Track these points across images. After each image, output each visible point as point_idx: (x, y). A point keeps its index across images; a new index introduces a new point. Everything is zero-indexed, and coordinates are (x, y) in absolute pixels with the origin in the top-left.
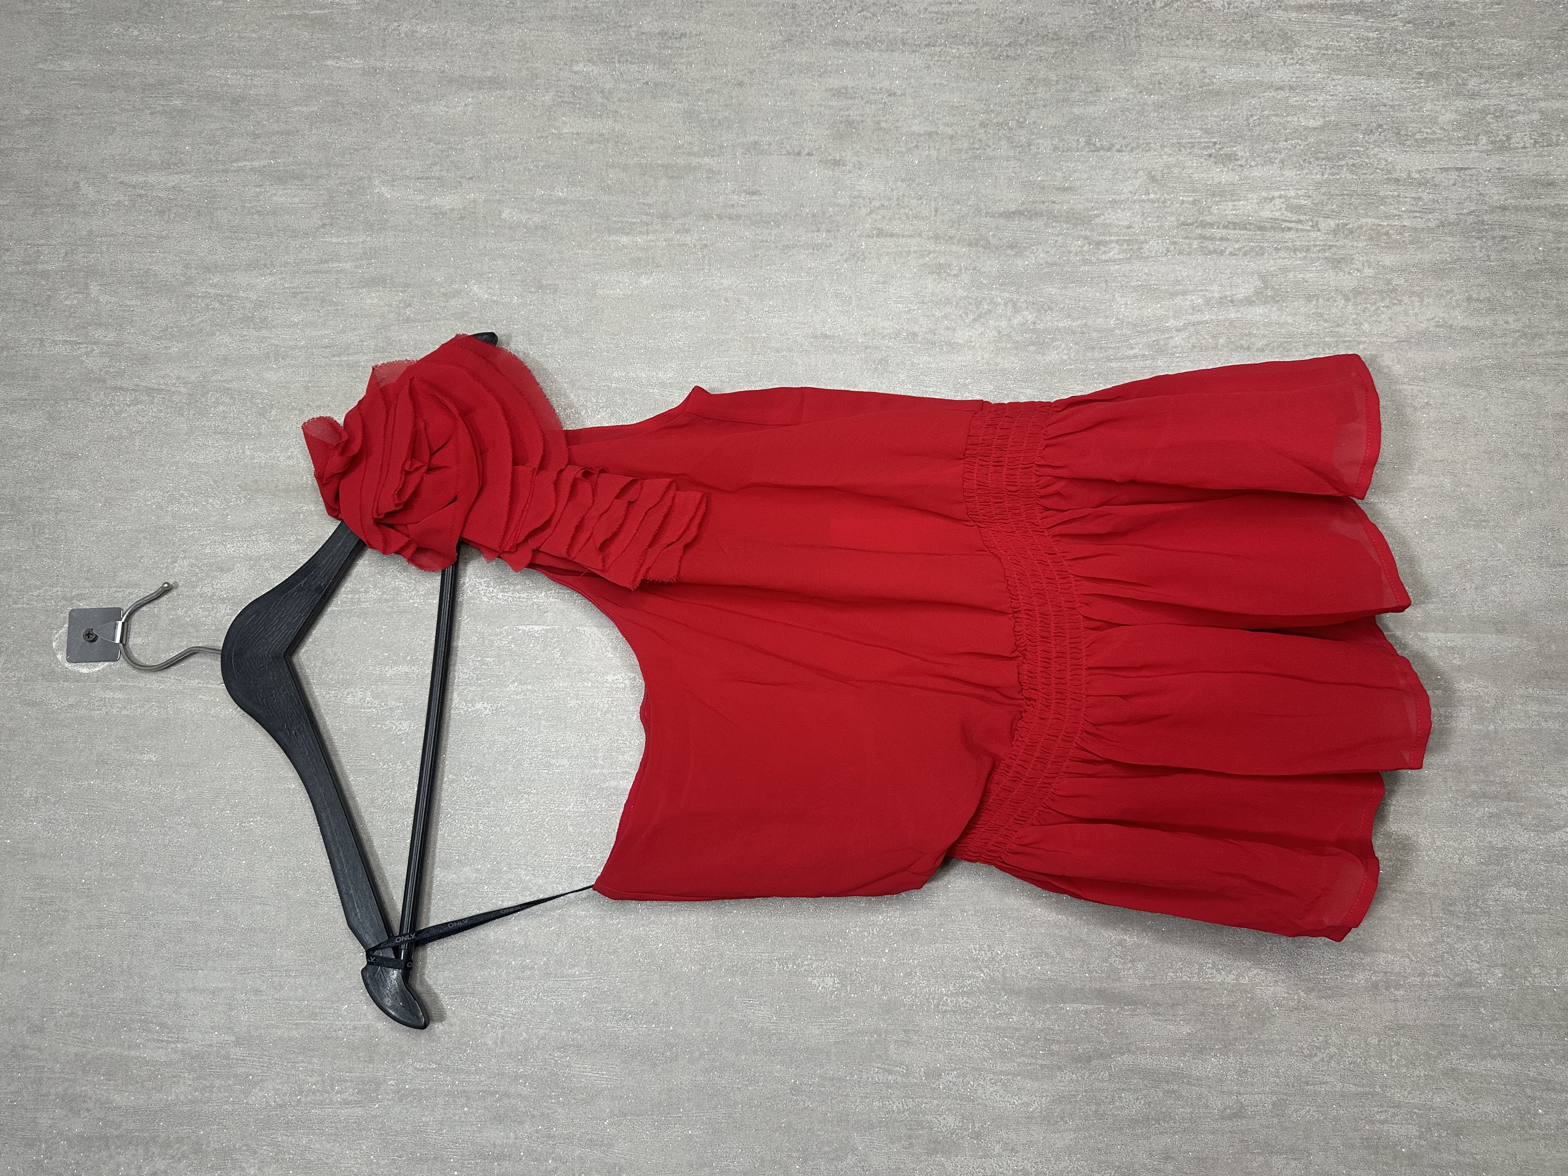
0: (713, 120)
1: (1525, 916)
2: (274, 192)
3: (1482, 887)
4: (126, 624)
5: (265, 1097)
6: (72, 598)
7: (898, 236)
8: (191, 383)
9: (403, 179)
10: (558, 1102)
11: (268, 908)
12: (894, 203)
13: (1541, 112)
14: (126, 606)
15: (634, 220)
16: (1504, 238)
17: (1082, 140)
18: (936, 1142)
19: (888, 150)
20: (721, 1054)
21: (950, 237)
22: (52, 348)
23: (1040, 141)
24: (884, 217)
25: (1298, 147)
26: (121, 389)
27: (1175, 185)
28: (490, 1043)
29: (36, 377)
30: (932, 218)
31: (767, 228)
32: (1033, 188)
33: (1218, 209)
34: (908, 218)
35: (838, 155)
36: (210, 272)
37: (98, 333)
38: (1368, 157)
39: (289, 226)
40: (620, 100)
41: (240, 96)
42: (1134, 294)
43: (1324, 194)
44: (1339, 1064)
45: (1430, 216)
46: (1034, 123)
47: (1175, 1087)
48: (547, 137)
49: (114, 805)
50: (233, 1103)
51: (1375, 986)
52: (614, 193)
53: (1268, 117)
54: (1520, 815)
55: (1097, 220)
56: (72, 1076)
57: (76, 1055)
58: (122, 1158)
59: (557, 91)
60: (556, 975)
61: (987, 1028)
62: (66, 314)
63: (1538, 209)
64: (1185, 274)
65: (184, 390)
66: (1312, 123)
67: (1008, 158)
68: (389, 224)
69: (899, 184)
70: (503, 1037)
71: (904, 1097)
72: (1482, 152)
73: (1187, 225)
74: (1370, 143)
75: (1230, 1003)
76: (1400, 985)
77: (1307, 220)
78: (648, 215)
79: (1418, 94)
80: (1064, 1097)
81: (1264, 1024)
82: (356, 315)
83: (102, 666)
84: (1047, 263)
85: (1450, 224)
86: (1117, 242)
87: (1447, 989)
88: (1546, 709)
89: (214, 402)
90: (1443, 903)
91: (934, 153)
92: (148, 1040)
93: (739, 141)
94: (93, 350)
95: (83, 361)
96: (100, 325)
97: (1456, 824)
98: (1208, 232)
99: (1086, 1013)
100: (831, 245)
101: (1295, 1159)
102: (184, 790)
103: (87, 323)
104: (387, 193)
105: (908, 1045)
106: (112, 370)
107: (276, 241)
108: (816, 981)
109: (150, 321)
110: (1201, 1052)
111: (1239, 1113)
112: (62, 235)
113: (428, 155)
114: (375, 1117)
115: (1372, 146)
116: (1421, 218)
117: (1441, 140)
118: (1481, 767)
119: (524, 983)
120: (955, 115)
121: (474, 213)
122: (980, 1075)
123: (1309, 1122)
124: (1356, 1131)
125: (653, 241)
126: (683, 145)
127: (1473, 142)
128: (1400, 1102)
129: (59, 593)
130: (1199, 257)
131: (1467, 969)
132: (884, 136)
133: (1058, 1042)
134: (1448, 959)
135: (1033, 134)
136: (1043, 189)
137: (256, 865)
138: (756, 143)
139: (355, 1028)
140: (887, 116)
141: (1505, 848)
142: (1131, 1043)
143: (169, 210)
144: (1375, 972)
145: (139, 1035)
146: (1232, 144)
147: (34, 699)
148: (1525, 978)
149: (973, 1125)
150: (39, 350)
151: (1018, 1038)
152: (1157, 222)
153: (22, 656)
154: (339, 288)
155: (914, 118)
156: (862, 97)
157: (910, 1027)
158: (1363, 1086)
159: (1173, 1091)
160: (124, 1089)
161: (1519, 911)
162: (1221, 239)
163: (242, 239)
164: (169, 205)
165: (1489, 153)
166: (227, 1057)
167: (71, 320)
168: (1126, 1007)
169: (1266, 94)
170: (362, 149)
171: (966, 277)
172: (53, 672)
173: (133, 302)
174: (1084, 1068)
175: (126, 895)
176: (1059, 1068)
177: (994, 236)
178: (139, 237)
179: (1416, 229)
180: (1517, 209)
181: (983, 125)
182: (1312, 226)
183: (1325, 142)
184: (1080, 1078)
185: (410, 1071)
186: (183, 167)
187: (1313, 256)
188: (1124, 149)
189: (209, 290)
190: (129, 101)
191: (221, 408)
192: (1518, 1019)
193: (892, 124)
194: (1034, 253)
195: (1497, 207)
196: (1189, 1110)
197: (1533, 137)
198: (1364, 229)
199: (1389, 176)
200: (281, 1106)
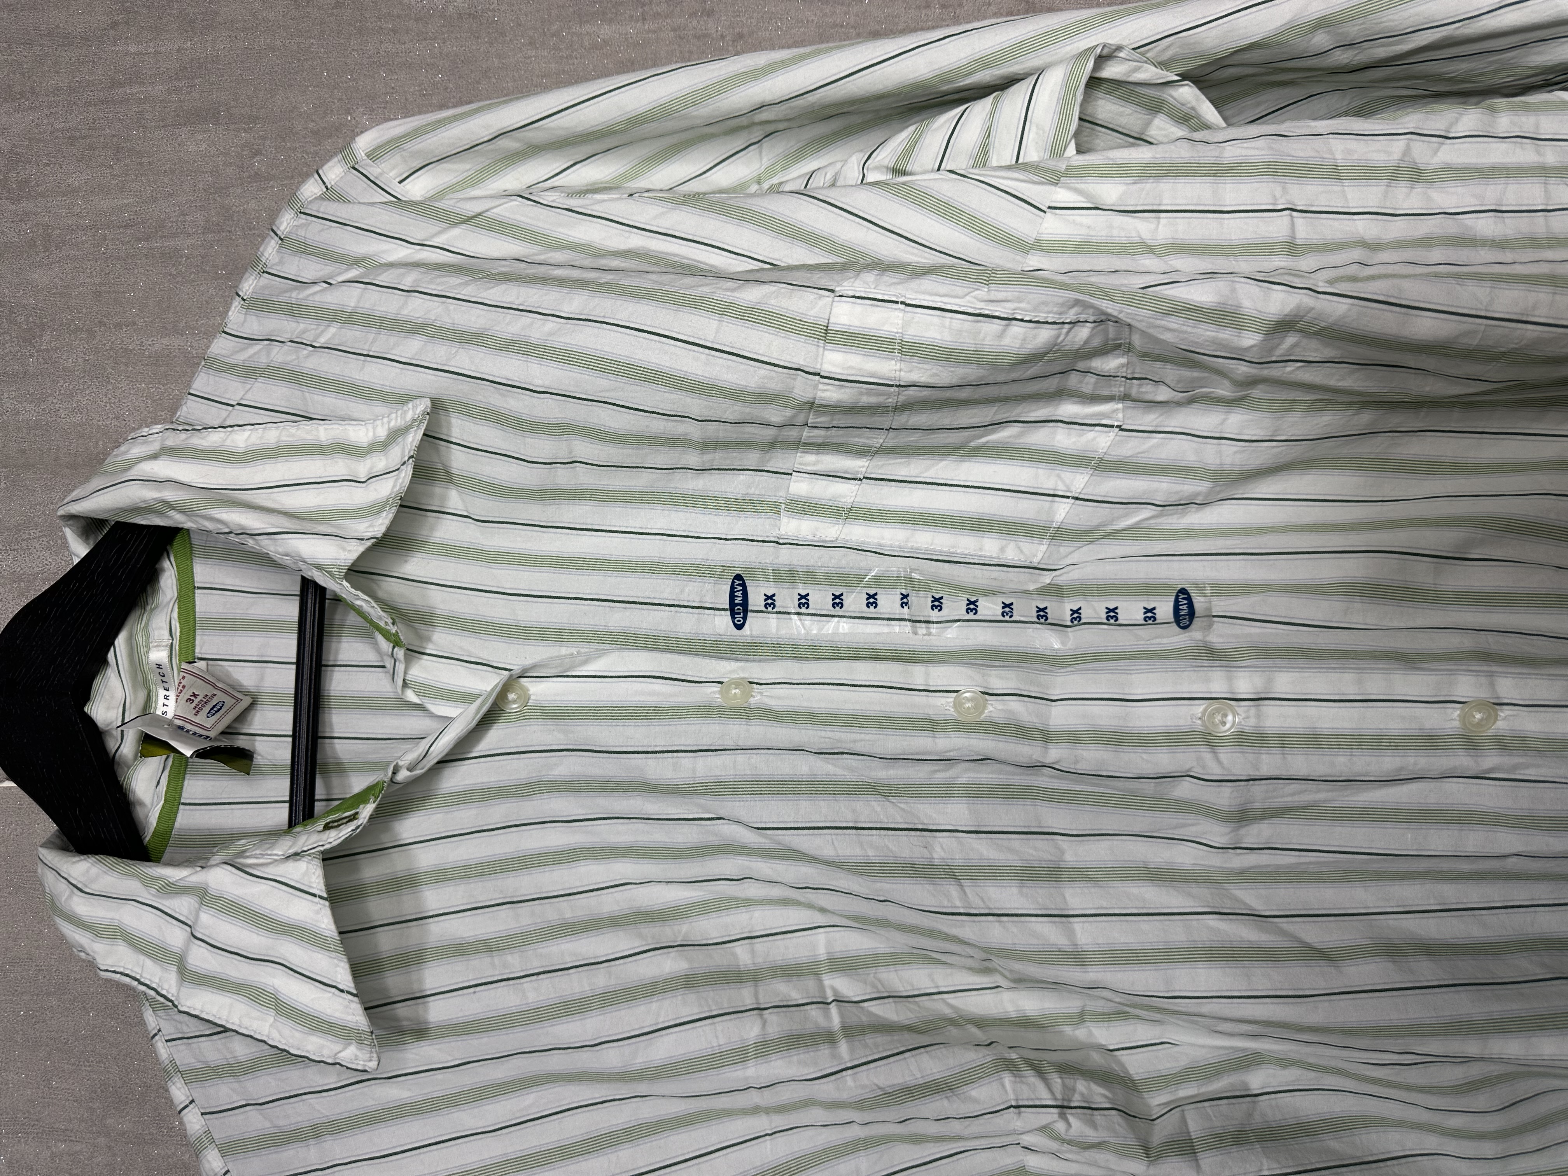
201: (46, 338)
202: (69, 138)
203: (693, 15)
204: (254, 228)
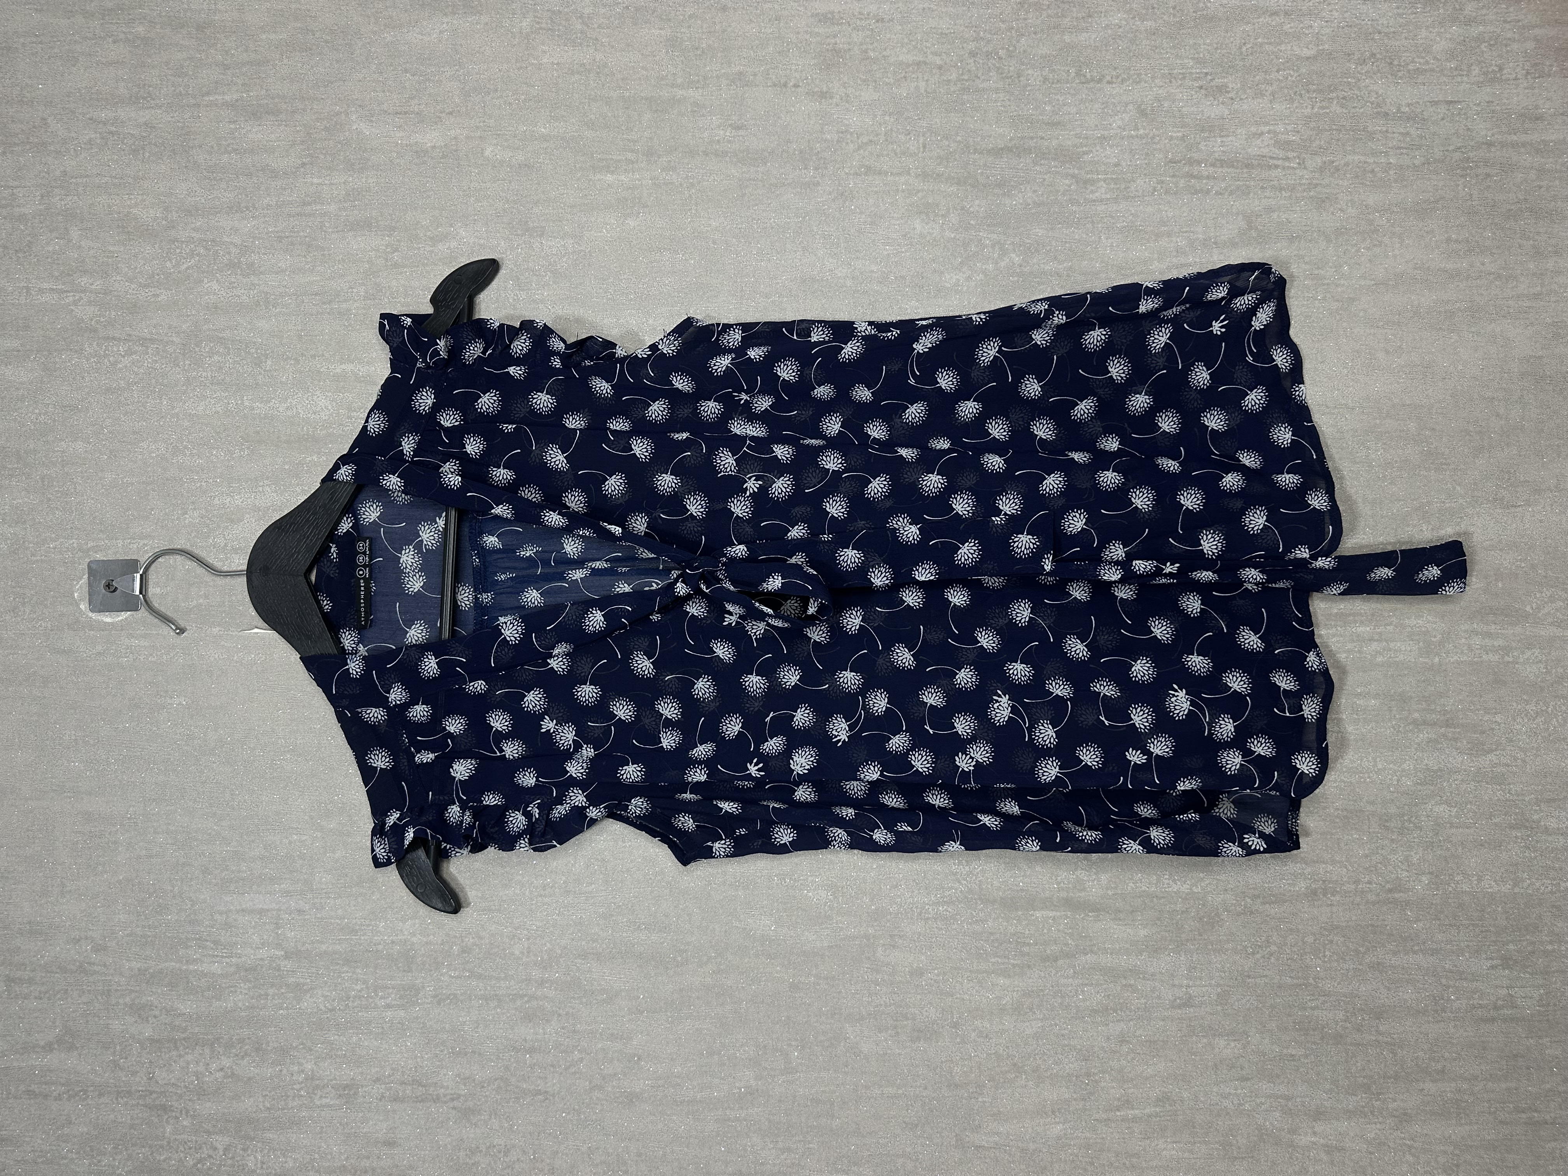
0: (697, 49)
1: (1454, 830)
2: (249, 128)
3: (1416, 805)
4: (144, 576)
5: (315, 1003)
6: (89, 550)
7: (886, 174)
8: (184, 332)
9: (381, 114)
10: (581, 1003)
11: (304, 838)
12: (882, 138)
13: (1536, 39)
14: (144, 558)
15: (619, 158)
16: (1488, 175)
17: (1072, 70)
18: (919, 1031)
19: (875, 81)
20: (727, 958)
21: (938, 175)
22: (39, 297)
23: (1030, 72)
24: (871, 154)
25: (1290, 78)
26: (114, 338)
27: (1164, 120)
28: (517, 952)
29: (27, 327)
30: (920, 155)
31: (754, 166)
32: (1022, 123)
33: (1206, 145)
34: (896, 154)
35: (825, 86)
36: (192, 215)
37: (84, 281)
38: (1359, 89)
39: (267, 165)
40: (600, 27)
41: (205, 23)
42: (1120, 236)
43: (1313, 129)
44: (1278, 960)
45: (1417, 153)
46: (1024, 51)
47: (1132, 982)
48: (527, 67)
49: (150, 746)
50: (287, 1008)
51: (1314, 893)
52: (597, 128)
53: (1261, 45)
54: (1456, 740)
55: (1086, 158)
56: (138, 988)
57: (139, 970)
58: (189, 1057)
59: (535, 17)
60: (575, 892)
61: (965, 933)
62: (49, 260)
63: (1524, 145)
64: (1170, 215)
65: (177, 340)
66: (1306, 53)
67: (997, 91)
68: (370, 164)
69: (887, 118)
70: (529, 948)
71: (891, 993)
72: (1473, 84)
73: (1175, 163)
74: (1362, 74)
75: (1184, 909)
76: (1337, 891)
77: (1295, 157)
78: (632, 151)
79: (1414, 21)
80: (1033, 992)
81: (1213, 927)
82: (344, 261)
83: (124, 615)
84: (1034, 202)
85: (1435, 161)
86: (1105, 180)
87: (1378, 895)
88: (1488, 642)
89: (208, 352)
90: (1380, 819)
91: (922, 84)
92: (205, 956)
93: (723, 71)
94: (81, 298)
95: (72, 310)
96: (85, 272)
97: (1397, 749)
98: (1195, 170)
99: (1054, 919)
100: (818, 184)
101: (1235, 1040)
102: (216, 731)
103: (72, 271)
104: (366, 129)
105: (893, 947)
106: (102, 320)
107: (256, 182)
108: (810, 894)
109: (136, 268)
110: (1156, 951)
111: (1187, 1003)
112: (36, 176)
113: (405, 88)
114: (417, 1018)
115: (1364, 77)
116: (1408, 155)
117: (1433, 70)
118: (1424, 697)
119: (546, 900)
120: (943, 43)
121: (456, 151)
122: (958, 973)
123: (1249, 1009)
124: (1290, 1016)
125: (639, 180)
126: (667, 76)
127: (1465, 73)
128: (1330, 991)
129: (75, 545)
130: (1185, 197)
131: (1397, 877)
132: (871, 66)
133: (1029, 944)
134: (1381, 868)
135: (1023, 64)
136: (1031, 123)
137: (291, 799)
138: (741, 73)
139: (393, 942)
140: (875, 44)
141: (1440, 770)
142: (1094, 945)
143: (143, 149)
144: (1315, 880)
145: (196, 952)
146: (1224, 75)
147: (62, 647)
148: (1449, 884)
149: (952, 1017)
150: (26, 299)
151: (993, 941)
152: (1145, 159)
153: (46, 606)
154: (325, 232)
155: (902, 46)
156: (848, 22)
157: (896, 932)
158: (1298, 978)
159: (1131, 986)
160: (185, 998)
161: (1448, 825)
162: (1208, 177)
163: (221, 179)
164: (142, 143)
165: (1480, 85)
166: (279, 970)
167: (55, 267)
168: (1090, 914)
169: (1261, 20)
170: (336, 81)
171: (954, 218)
172: (77, 621)
173: (116, 248)
174: (1052, 967)
175: (172, 828)
176: (1029, 967)
177: (982, 173)
178: (115, 177)
179: (1401, 167)
180: (1503, 145)
181: (973, 54)
182: (1299, 164)
183: (1317, 74)
184: (1047, 976)
185: (446, 978)
186: (152, 102)
187: (1298, 195)
188: (1114, 80)
189: (193, 235)
190: (89, 28)
191: (216, 358)
192: (1440, 919)
193: (880, 53)
194: (1022, 192)
195: (1483, 143)
196: (1143, 1001)
197: (1526, 68)
198: (1350, 167)
199: (1379, 109)
200: (331, 1010)
201: (269, 362)
202: (278, 237)
203: (663, 170)
204: (395, 298)
